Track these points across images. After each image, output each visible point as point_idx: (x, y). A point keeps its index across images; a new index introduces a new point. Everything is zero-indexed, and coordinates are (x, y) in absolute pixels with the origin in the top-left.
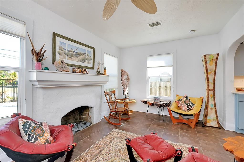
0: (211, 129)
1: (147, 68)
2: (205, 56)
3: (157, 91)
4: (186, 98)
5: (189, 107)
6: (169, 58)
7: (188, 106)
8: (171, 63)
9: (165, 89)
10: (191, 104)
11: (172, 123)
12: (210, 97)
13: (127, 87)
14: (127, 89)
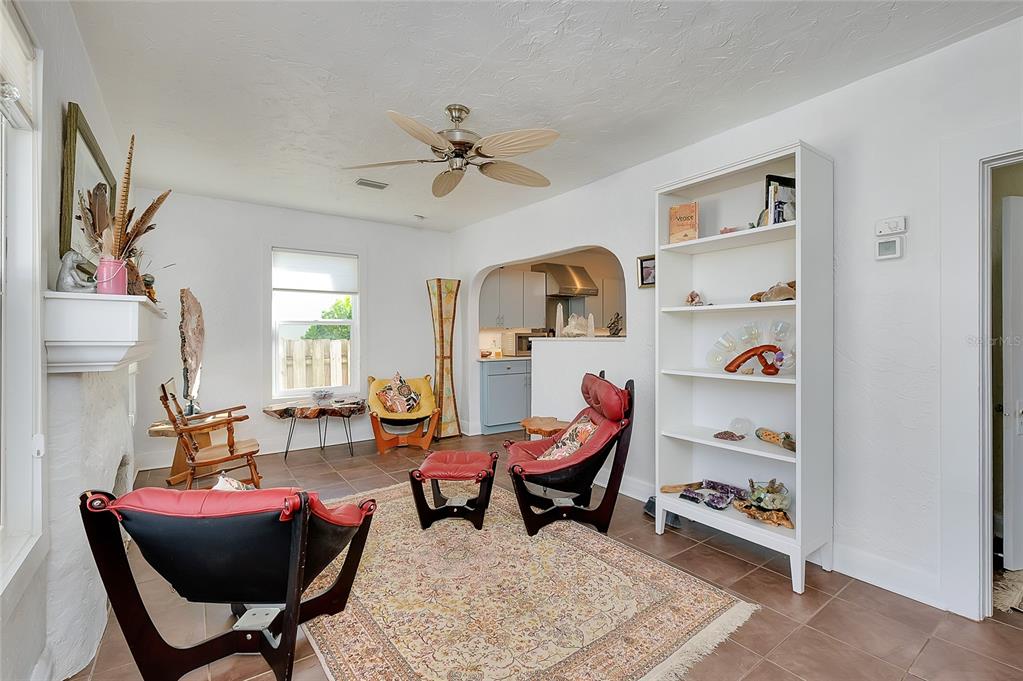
0: (451, 441)
1: (274, 292)
2: (439, 280)
3: (281, 375)
4: (401, 381)
5: (411, 402)
6: (347, 269)
7: (409, 399)
8: (353, 285)
9: (307, 365)
10: (413, 395)
11: (379, 453)
12: (445, 373)
13: (197, 365)
14: (199, 371)
